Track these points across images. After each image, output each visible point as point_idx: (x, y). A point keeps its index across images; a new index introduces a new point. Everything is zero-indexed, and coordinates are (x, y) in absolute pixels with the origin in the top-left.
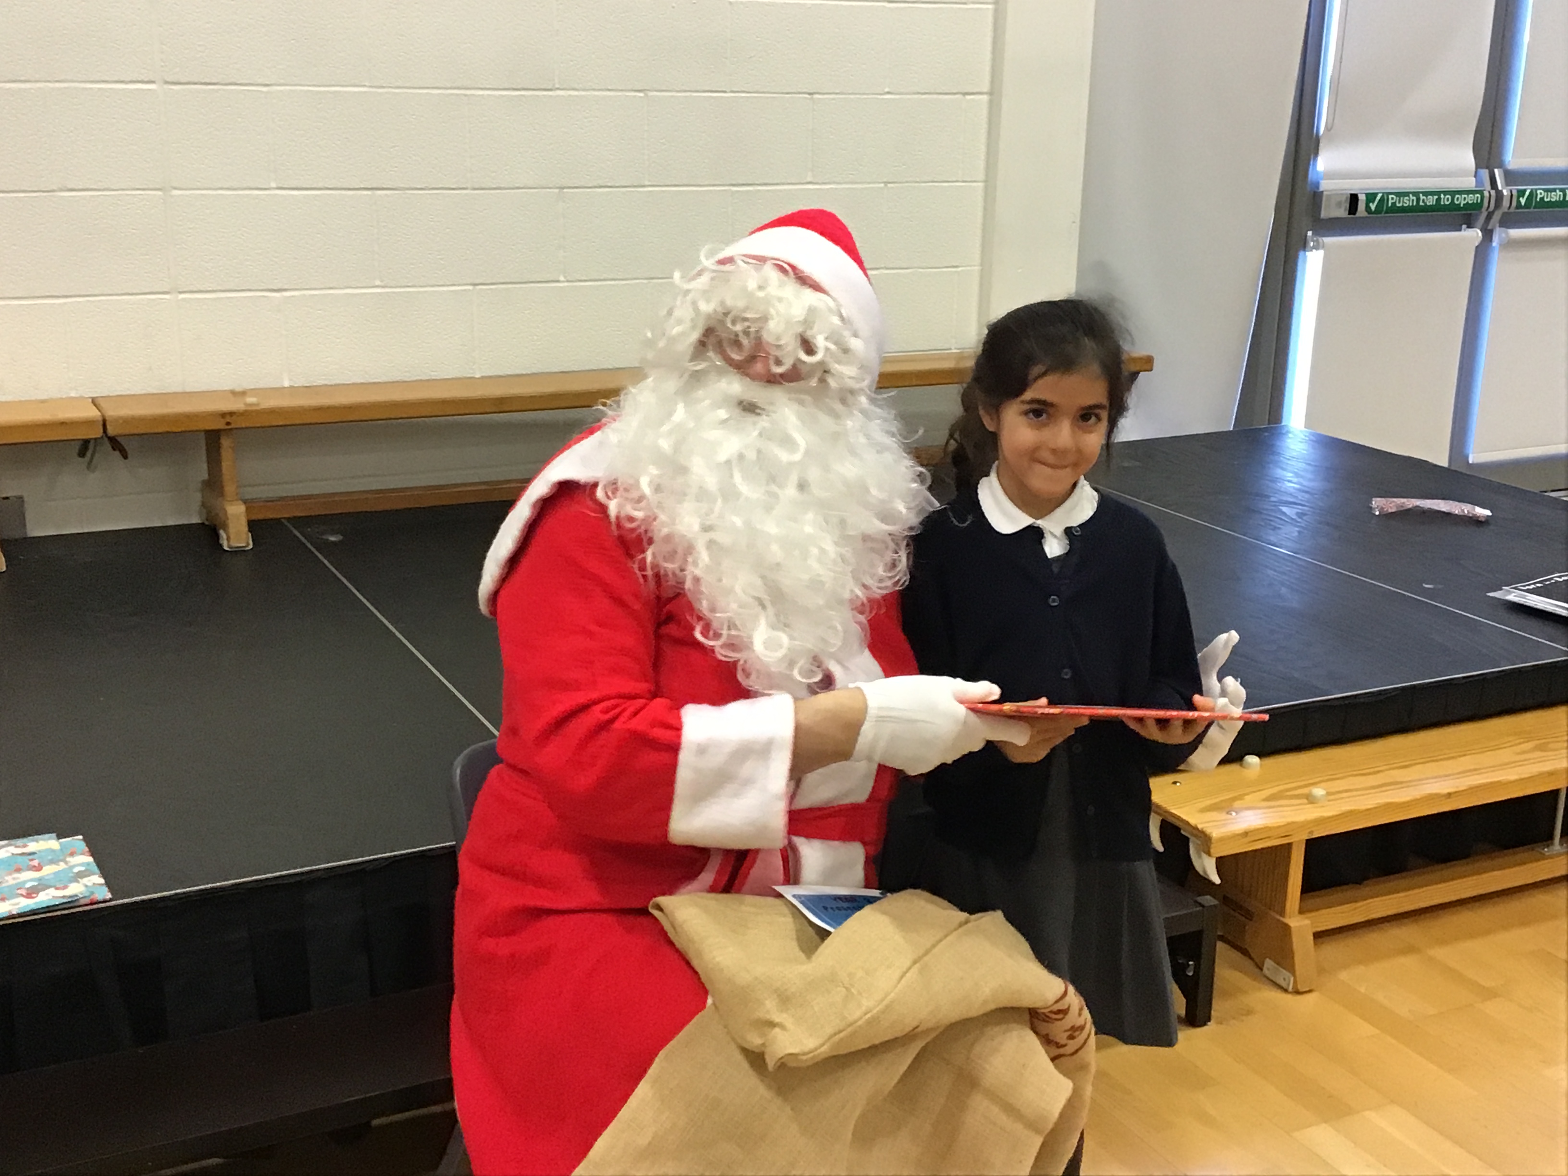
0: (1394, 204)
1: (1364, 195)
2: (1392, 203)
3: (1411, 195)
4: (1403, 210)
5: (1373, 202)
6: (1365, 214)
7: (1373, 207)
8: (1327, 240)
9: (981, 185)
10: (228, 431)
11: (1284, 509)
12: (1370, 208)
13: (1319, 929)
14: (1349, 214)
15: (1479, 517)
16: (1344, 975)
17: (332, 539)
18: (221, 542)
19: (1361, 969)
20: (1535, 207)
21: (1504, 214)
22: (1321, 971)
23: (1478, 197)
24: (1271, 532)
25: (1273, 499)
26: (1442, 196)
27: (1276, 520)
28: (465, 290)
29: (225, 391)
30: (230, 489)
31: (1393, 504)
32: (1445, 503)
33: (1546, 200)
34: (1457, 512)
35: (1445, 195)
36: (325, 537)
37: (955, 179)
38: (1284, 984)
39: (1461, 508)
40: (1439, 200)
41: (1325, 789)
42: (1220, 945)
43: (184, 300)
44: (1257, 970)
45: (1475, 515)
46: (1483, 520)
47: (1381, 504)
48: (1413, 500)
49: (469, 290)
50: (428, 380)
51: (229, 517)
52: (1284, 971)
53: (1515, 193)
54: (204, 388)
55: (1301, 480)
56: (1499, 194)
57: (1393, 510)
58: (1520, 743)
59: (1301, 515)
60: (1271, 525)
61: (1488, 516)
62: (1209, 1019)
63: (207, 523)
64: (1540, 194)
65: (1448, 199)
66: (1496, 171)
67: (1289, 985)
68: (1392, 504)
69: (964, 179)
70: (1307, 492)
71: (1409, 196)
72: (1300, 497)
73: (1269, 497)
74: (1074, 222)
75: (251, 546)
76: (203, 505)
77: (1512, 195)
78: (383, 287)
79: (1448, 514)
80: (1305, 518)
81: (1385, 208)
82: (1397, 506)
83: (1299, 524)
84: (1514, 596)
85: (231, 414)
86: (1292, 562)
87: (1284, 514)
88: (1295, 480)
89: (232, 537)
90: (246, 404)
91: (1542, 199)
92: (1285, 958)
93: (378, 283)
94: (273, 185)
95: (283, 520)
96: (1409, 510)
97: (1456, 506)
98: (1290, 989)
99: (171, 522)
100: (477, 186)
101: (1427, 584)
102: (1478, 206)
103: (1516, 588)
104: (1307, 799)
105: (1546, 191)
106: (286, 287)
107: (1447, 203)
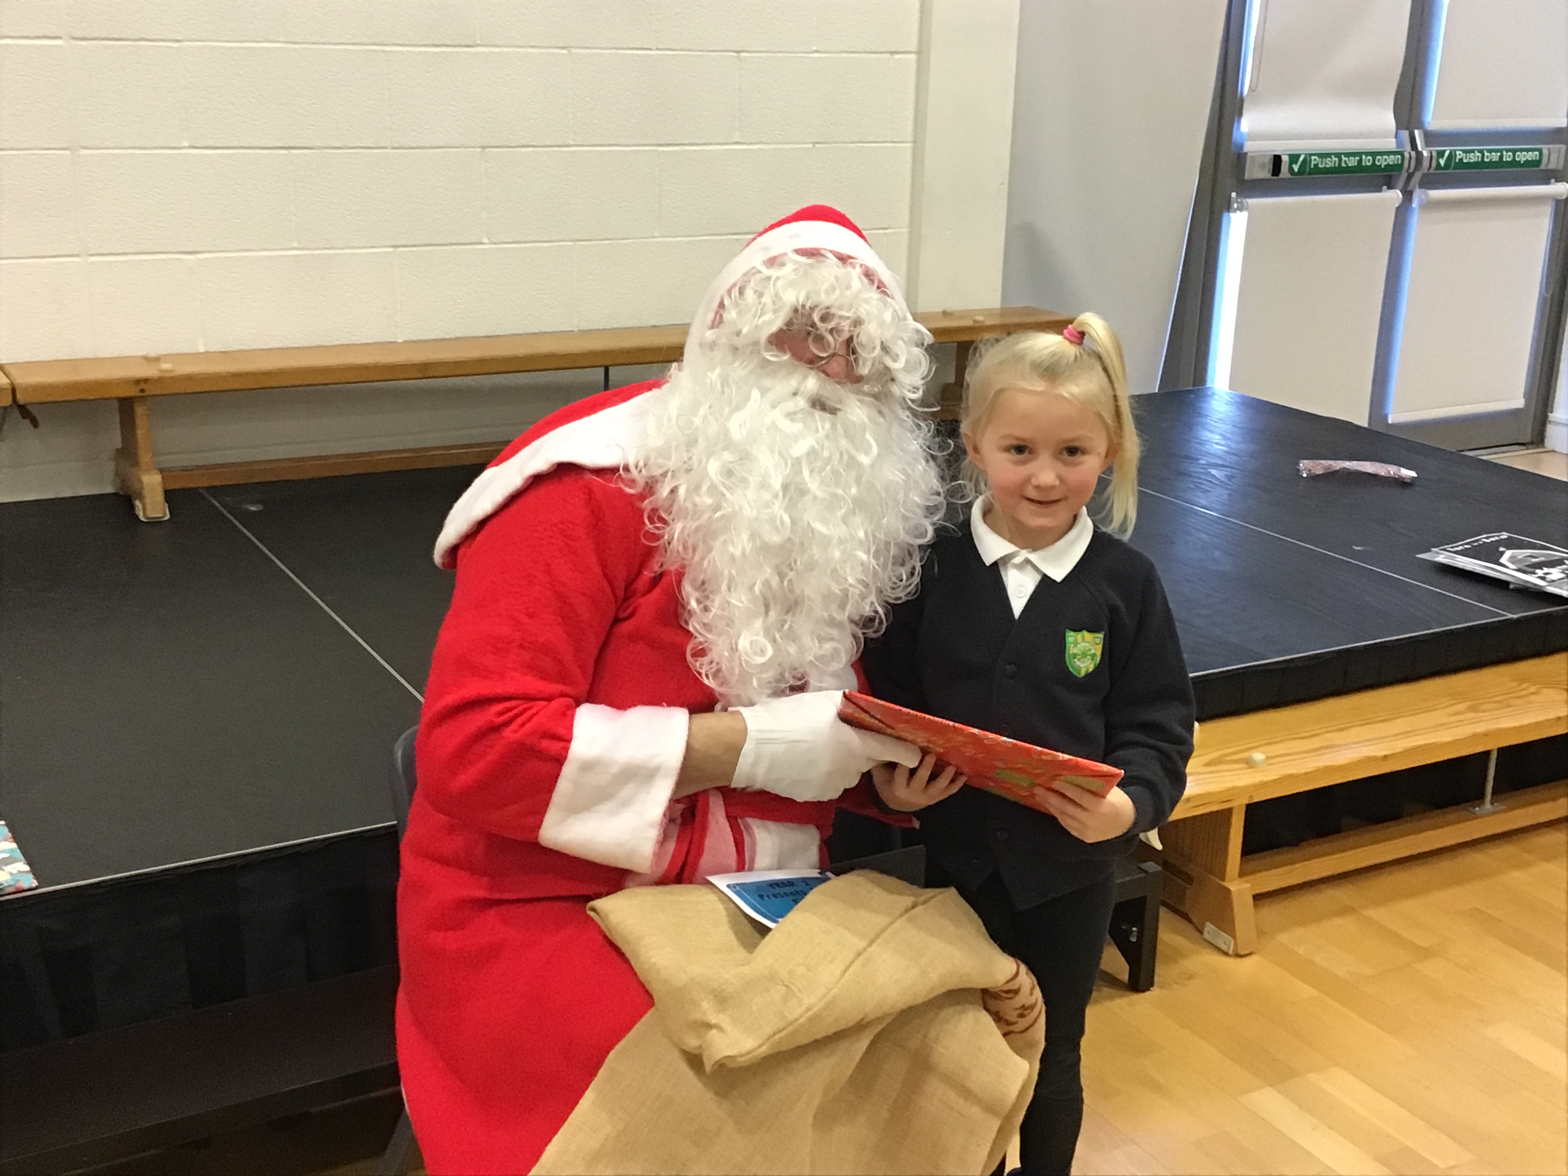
0: (1316, 165)
1: (1287, 156)
2: (1314, 165)
3: (1333, 157)
4: (1326, 171)
5: (1296, 163)
6: (1289, 176)
7: (1296, 168)
8: (1251, 201)
9: (909, 145)
10: (143, 398)
11: (1214, 472)
12: (1293, 169)
13: (1258, 891)
14: (1273, 175)
15: (1404, 478)
16: (1283, 938)
17: (253, 508)
18: (137, 513)
19: (1299, 931)
20: (1455, 168)
21: (1424, 175)
22: (1261, 933)
23: (1398, 159)
24: (1200, 494)
25: (1202, 462)
26: (1364, 157)
27: (1205, 482)
28: (385, 252)
29: (137, 357)
30: (145, 457)
31: (1321, 466)
32: (1371, 465)
33: (1465, 161)
34: (1383, 474)
35: (1366, 156)
36: (246, 507)
37: (882, 139)
38: (1224, 947)
39: (1387, 470)
40: (1360, 161)
41: (1264, 753)
42: (1163, 911)
43: (93, 263)
44: (1198, 933)
45: (1400, 477)
46: (1409, 481)
47: (1309, 467)
48: (1340, 462)
49: (390, 252)
50: (349, 345)
51: (145, 486)
52: (1225, 935)
53: (1434, 154)
54: (116, 354)
55: (1229, 442)
56: (1419, 154)
57: (1321, 472)
58: (1453, 705)
59: (1230, 477)
60: (1201, 488)
61: (1413, 477)
62: (1152, 984)
63: (121, 493)
64: (1459, 155)
65: (1369, 160)
66: (1416, 132)
67: (1229, 948)
68: (1319, 466)
69: (894, 140)
70: (1234, 454)
71: (1331, 158)
72: (1228, 460)
73: (1197, 459)
74: (1002, 184)
75: (168, 517)
76: (117, 474)
77: (1431, 157)
78: (302, 249)
79: (1375, 476)
80: (1234, 480)
81: (1308, 170)
82: (1325, 468)
83: (1229, 487)
84: (1442, 557)
85: (146, 380)
86: (1224, 525)
87: (1214, 476)
88: (1223, 442)
89: (148, 506)
90: (162, 371)
91: (1461, 160)
92: (1226, 923)
93: (295, 245)
94: (186, 144)
95: (201, 491)
96: (1337, 471)
97: (1382, 467)
98: (1231, 952)
99: (83, 492)
100: (397, 146)
101: (1356, 546)
102: (1398, 167)
103: (1445, 550)
104: (1247, 763)
105: (1464, 151)
106: (200, 249)
107: (1369, 164)
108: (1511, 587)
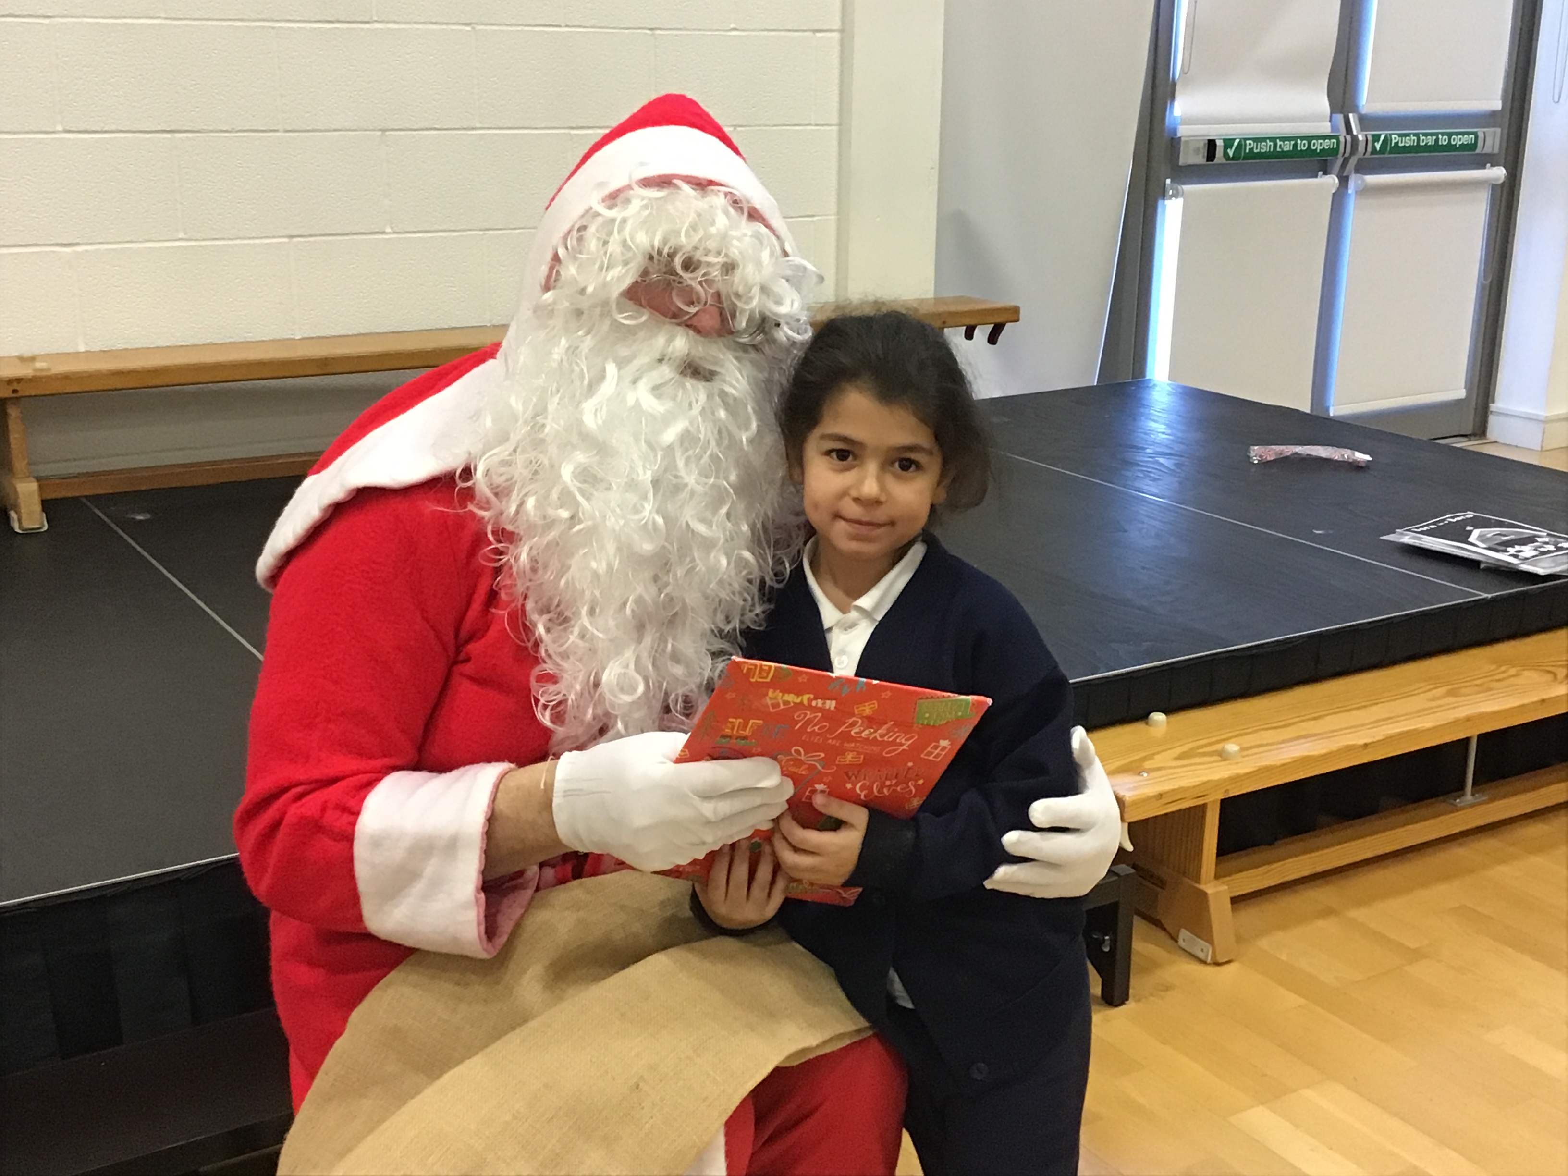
1: (1222, 141)
2: (1250, 150)
4: (1261, 156)
5: (1231, 148)
6: (1224, 161)
7: (1231, 153)
8: (1186, 188)
9: (835, 128)
10: (16, 400)
11: (1161, 460)
12: (1228, 154)
13: (1236, 894)
14: (1208, 160)
15: (1359, 462)
16: (1263, 943)
17: (140, 518)
18: (12, 523)
19: (1281, 935)
20: (1390, 153)
21: (1360, 160)
22: (1240, 939)
23: (1334, 143)
24: (1150, 483)
25: (1148, 451)
26: (1299, 141)
27: (1152, 470)
28: (280, 243)
30: (19, 463)
32: (1324, 449)
33: (1400, 145)
34: (1336, 458)
36: (133, 516)
37: (806, 123)
38: (1202, 956)
39: (1340, 453)
40: (1295, 145)
41: (1238, 745)
42: (1136, 920)
44: (1172, 942)
45: (1354, 461)
46: (1364, 465)
47: (1259, 453)
48: (1292, 447)
49: (285, 243)
52: (1202, 942)
53: (1370, 138)
55: (1174, 431)
56: (1354, 138)
57: (1273, 458)
58: (1431, 689)
59: (1179, 465)
61: (1368, 461)
62: (1127, 998)
64: (1395, 139)
65: (1304, 145)
66: (1351, 116)
67: (1207, 956)
68: (1270, 452)
69: (818, 123)
70: (1181, 443)
71: (1266, 142)
72: (1175, 448)
73: (1144, 449)
74: (932, 168)
75: (46, 528)
77: (1367, 141)
78: (187, 240)
79: (1328, 461)
80: (1183, 468)
81: (1243, 154)
82: (1276, 454)
83: (1178, 475)
84: (1408, 539)
85: (18, 380)
86: (1177, 513)
87: (1162, 465)
88: (1168, 432)
90: (34, 371)
91: (1397, 144)
92: (1202, 928)
93: (181, 235)
94: (60, 127)
95: (82, 498)
96: (1289, 457)
97: (1335, 452)
98: (1209, 960)
100: (289, 128)
101: (1317, 530)
102: (1334, 152)
103: (1409, 530)
104: (1220, 756)
105: (1400, 135)
106: (78, 240)
107: (1304, 148)
108: (1482, 566)
